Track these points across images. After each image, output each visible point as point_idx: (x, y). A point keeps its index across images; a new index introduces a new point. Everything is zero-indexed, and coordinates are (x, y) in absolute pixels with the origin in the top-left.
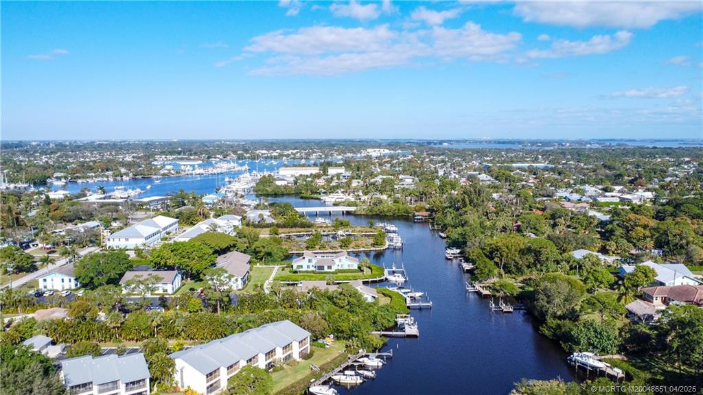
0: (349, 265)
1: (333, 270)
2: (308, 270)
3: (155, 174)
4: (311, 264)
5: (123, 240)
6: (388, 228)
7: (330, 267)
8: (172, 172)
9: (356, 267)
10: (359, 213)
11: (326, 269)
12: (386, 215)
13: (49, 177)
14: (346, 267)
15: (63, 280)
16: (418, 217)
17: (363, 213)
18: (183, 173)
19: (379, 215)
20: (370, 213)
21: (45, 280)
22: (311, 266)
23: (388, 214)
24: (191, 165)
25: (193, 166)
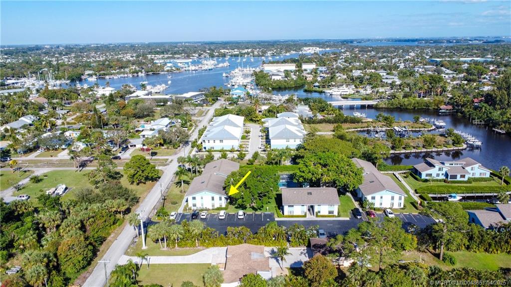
0: (481, 174)
1: (466, 179)
2: (438, 178)
3: (162, 71)
4: (441, 173)
5: (218, 142)
6: (437, 123)
7: (463, 176)
8: (174, 68)
9: (488, 175)
10: (381, 106)
11: (459, 178)
12: (406, 108)
13: (83, 75)
14: (477, 176)
15: (213, 199)
16: (443, 111)
17: (384, 106)
18: (183, 70)
19: (400, 108)
20: (392, 107)
21: (194, 198)
22: (440, 175)
23: (409, 107)
24: (186, 63)
25: (187, 63)
